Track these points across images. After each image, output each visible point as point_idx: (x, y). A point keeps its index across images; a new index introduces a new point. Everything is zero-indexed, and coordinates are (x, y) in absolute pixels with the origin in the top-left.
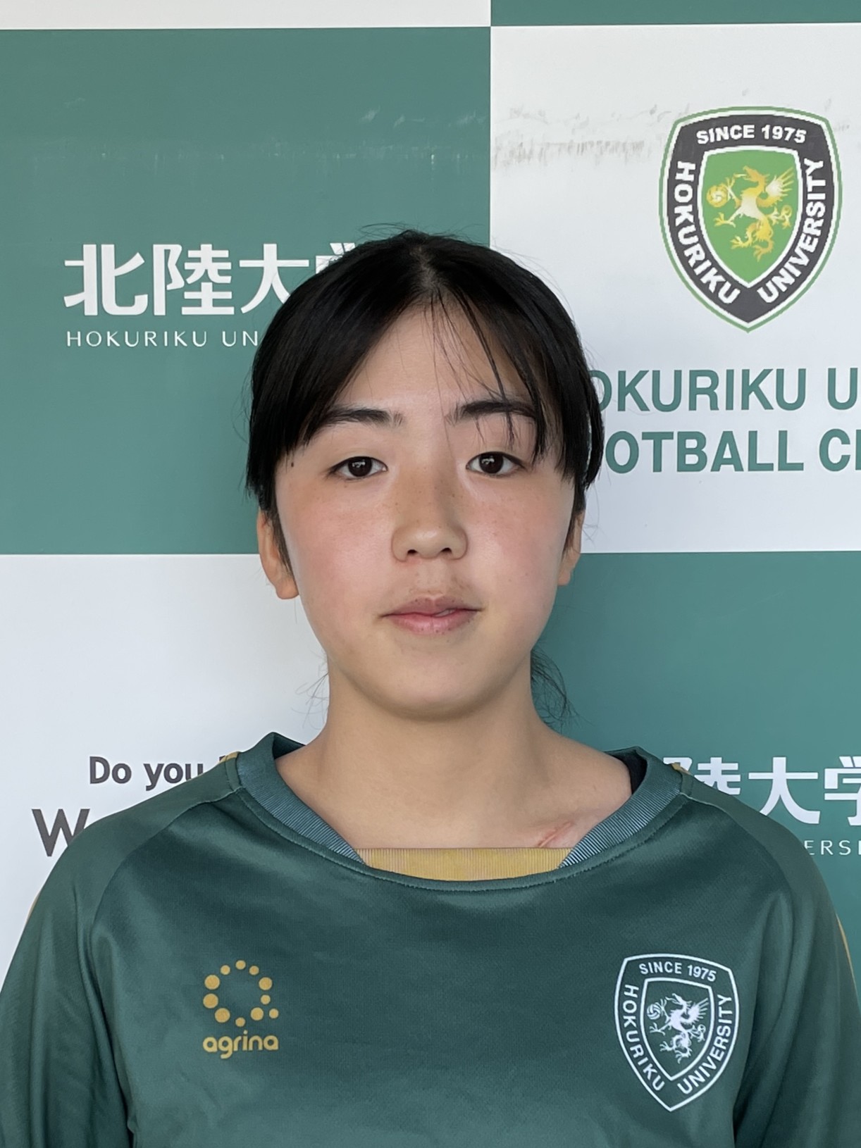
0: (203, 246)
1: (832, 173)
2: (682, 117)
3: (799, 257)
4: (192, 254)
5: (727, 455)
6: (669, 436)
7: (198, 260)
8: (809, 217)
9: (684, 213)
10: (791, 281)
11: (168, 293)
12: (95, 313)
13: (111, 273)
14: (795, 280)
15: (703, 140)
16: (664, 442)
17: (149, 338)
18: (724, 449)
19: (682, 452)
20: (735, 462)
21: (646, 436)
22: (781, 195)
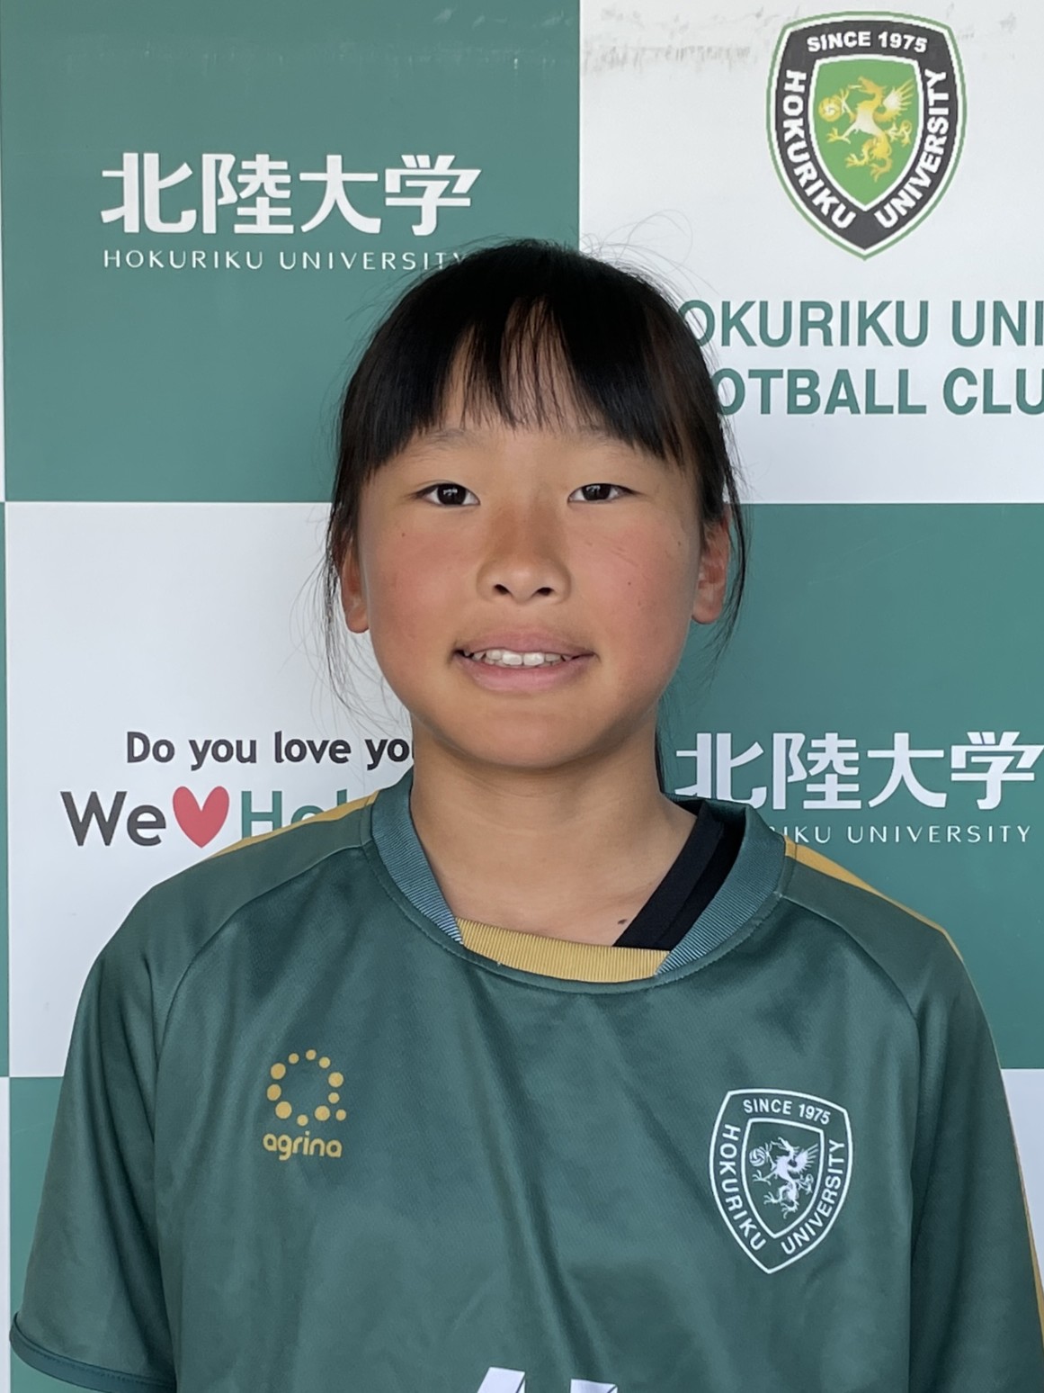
0: (259, 157)
1: (955, 86)
2: (792, 20)
3: (919, 178)
4: (246, 165)
5: (842, 395)
6: (779, 374)
7: (253, 172)
8: (931, 133)
9: (794, 127)
10: (912, 204)
11: (220, 210)
12: (136, 230)
13: (154, 185)
14: (917, 203)
15: (814, 47)
16: (773, 381)
17: (198, 259)
18: (840, 387)
19: (793, 391)
20: (851, 403)
21: (753, 374)
22: (900, 109)
